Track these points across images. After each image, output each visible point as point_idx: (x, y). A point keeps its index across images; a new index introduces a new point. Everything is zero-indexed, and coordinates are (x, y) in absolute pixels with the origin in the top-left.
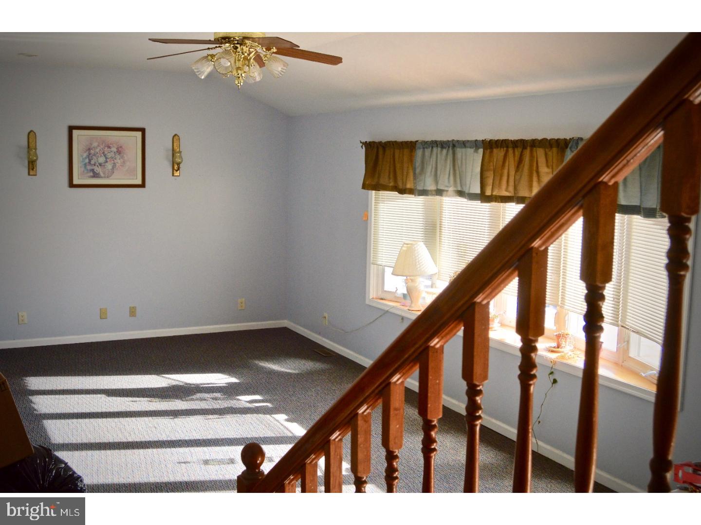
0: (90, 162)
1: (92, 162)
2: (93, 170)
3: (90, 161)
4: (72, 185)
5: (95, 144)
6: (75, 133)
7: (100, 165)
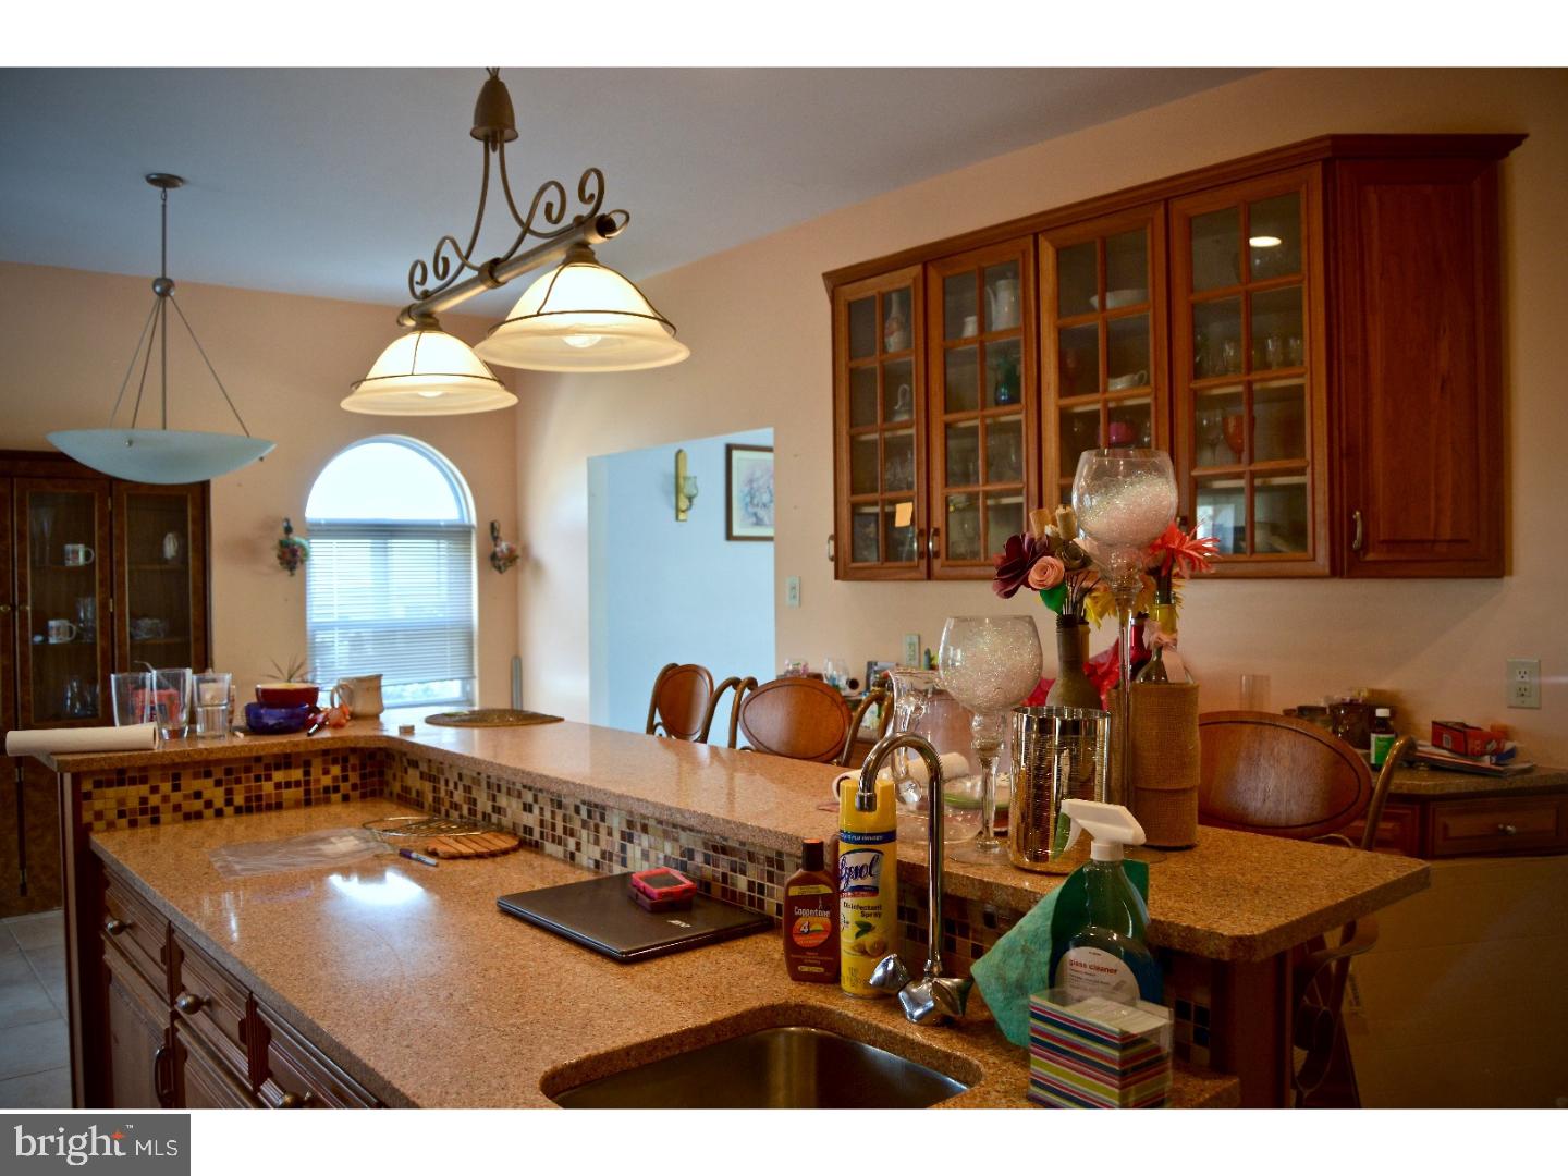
0: (751, 502)
1: (755, 502)
2: (755, 514)
3: (752, 498)
4: (729, 536)
5: (758, 474)
6: (736, 454)
7: (765, 506)
